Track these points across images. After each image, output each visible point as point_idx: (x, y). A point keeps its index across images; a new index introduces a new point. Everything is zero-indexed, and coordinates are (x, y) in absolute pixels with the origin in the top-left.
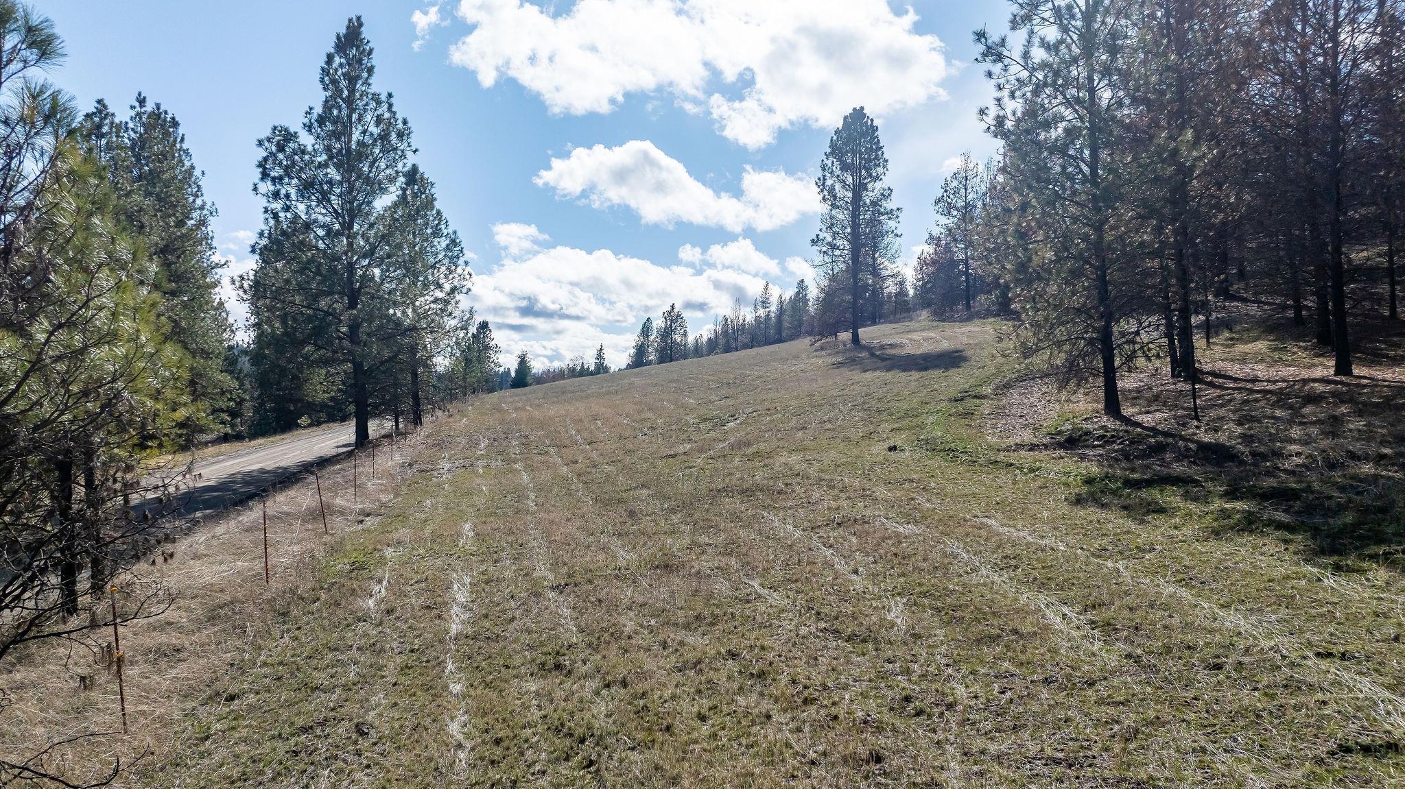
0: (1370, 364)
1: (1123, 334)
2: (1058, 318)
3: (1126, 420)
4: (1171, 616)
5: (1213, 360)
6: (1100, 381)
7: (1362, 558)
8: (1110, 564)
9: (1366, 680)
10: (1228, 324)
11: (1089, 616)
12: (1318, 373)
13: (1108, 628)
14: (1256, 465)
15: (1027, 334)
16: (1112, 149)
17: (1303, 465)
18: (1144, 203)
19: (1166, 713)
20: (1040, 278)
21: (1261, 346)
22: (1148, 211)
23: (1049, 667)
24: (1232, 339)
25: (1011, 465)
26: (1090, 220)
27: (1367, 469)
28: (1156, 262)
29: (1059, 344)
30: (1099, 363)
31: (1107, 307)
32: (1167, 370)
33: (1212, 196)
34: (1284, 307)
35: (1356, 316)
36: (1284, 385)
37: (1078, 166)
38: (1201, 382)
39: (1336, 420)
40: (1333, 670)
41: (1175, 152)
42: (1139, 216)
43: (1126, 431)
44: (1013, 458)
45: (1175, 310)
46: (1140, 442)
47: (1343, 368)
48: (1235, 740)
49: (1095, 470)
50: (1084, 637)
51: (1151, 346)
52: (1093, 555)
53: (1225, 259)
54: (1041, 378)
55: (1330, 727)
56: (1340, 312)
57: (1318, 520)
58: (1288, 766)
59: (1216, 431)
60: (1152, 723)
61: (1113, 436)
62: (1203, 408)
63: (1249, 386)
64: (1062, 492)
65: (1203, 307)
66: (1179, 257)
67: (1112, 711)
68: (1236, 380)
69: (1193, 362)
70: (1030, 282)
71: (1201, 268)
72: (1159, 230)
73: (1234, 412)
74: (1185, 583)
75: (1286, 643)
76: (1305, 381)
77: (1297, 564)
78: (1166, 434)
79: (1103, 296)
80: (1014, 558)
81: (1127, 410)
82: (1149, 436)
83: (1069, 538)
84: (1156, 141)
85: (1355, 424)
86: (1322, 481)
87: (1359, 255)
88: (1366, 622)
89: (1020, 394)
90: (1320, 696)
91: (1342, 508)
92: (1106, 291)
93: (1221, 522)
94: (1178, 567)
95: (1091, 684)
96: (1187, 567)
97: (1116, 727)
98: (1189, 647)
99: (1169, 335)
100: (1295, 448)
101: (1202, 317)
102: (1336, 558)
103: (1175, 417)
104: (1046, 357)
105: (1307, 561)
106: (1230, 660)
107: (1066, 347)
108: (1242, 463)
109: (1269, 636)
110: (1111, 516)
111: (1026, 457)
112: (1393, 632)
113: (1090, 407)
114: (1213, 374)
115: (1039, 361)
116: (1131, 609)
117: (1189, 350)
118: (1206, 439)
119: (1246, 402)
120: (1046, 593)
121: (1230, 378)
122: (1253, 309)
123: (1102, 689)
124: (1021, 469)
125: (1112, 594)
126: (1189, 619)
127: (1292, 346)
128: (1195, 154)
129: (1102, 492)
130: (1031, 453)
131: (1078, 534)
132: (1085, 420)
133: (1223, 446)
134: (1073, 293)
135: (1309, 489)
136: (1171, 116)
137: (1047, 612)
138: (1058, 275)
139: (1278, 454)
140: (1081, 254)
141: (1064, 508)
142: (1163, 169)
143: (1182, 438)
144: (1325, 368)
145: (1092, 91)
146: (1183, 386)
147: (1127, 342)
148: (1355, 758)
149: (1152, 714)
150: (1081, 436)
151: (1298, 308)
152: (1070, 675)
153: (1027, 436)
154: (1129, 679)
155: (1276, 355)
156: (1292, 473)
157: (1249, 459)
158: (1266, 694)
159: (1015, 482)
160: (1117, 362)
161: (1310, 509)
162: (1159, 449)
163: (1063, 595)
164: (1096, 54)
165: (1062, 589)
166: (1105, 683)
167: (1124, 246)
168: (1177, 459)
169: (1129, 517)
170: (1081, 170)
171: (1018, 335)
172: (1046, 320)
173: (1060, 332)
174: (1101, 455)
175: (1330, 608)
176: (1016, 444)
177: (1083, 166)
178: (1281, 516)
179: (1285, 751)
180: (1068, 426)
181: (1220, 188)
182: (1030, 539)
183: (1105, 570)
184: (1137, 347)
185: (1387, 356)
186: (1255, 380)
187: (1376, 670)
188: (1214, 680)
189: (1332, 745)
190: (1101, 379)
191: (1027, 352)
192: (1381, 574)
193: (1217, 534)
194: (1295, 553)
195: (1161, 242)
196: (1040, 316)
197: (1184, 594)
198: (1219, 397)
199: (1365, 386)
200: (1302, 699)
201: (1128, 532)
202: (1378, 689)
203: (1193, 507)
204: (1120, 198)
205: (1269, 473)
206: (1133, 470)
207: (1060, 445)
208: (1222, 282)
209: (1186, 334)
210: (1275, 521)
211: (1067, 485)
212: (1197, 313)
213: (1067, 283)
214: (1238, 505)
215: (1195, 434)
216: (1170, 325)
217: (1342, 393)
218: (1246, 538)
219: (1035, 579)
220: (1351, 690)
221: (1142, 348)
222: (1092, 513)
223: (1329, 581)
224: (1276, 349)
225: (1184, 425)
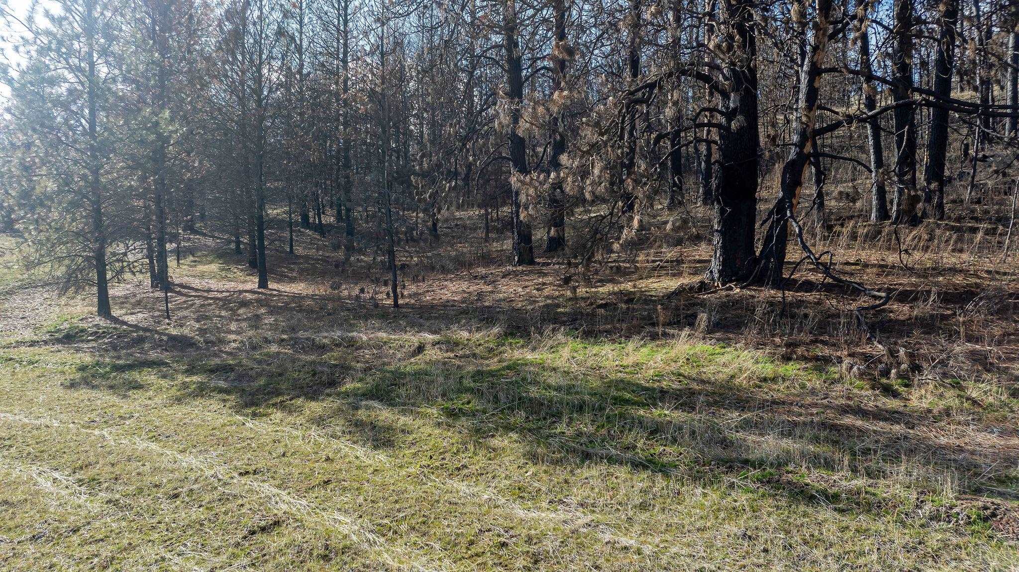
0: (279, 281)
1: (114, 254)
2: (59, 239)
3: (115, 320)
4: (144, 465)
5: (181, 276)
6: (95, 289)
7: (268, 407)
8: (97, 432)
9: (266, 485)
10: (191, 251)
11: (77, 476)
12: (249, 286)
13: (94, 483)
14: (208, 349)
15: (29, 249)
16: (108, 113)
17: (238, 348)
18: (133, 157)
19: (136, 538)
20: (42, 205)
21: (214, 267)
22: (135, 165)
23: (37, 526)
24: (195, 261)
25: (11, 359)
26: (88, 164)
27: (274, 348)
28: (141, 203)
29: (60, 260)
30: (94, 275)
31: (101, 232)
32: (148, 282)
33: (182, 159)
34: (229, 242)
35: (271, 250)
36: (228, 294)
37: (78, 121)
38: (172, 291)
39: (258, 317)
40: (249, 482)
41: (157, 124)
42: (129, 167)
43: (115, 328)
44: (13, 353)
45: (154, 238)
46: (125, 336)
47: (263, 284)
48: (185, 545)
49: (88, 359)
50: (71, 494)
51: (136, 264)
52: (83, 427)
53: (191, 204)
54: (42, 286)
55: (244, 521)
56: (262, 247)
57: (245, 384)
58: (219, 554)
59: (181, 326)
60: (125, 549)
61: (104, 332)
62: (173, 310)
63: (206, 294)
64: (59, 379)
65: (174, 238)
66: (158, 200)
67: (93, 548)
68: (196, 290)
69: (167, 278)
70: (33, 209)
71: (174, 210)
72: (143, 179)
73: (194, 313)
74: (154, 439)
75: (222, 471)
76: (241, 292)
77: (231, 415)
78: (146, 330)
79: (98, 224)
80: (9, 439)
81: (116, 312)
82: (133, 331)
83: (62, 416)
84: (143, 113)
85: (269, 320)
86: (248, 358)
87: (274, 212)
88: (267, 448)
89: (23, 300)
90: (240, 502)
91: (259, 375)
92: (101, 221)
93: (183, 392)
94: (151, 427)
95: (75, 531)
96: (157, 427)
97: (96, 560)
98: (156, 486)
99: (150, 257)
100: (233, 337)
101: (174, 245)
102: (253, 408)
103: (153, 317)
104: (47, 270)
105: (237, 412)
106: (185, 489)
107: (67, 262)
108: (198, 348)
109: (211, 467)
110: (100, 395)
111: (26, 352)
112: (282, 451)
113: (86, 310)
114: (181, 286)
115: (41, 272)
116: (113, 465)
117: (164, 268)
118: (174, 332)
119: (202, 306)
120: (39, 464)
121: (192, 289)
122: (210, 242)
123: (85, 533)
124: (20, 362)
125: (97, 456)
126: (157, 465)
127: (233, 268)
128: (170, 128)
129: (93, 376)
130: (32, 348)
131: (70, 412)
132: (81, 320)
133: (186, 337)
134: (73, 220)
135: (240, 364)
136: (155, 97)
137: (39, 479)
138: (60, 203)
139: (221, 341)
140: (80, 189)
141: (61, 392)
142: (147, 134)
143: (157, 332)
144: (252, 283)
145: (92, 65)
146: (159, 294)
147: (118, 261)
148: (258, 537)
149: (125, 542)
150: (77, 333)
151: (238, 243)
152: (58, 528)
153: (28, 335)
154: (109, 520)
155: (223, 274)
156: (229, 354)
157: (203, 346)
158: (207, 508)
159: (14, 374)
160: (109, 275)
161: (240, 378)
162: (141, 340)
163: (55, 463)
164: (96, 37)
165: (54, 458)
166: (87, 527)
167: (116, 187)
168: (153, 348)
169: (115, 393)
170: (81, 124)
171: (20, 251)
172: (48, 239)
173: (61, 250)
174: (92, 348)
175: (249, 441)
176: (17, 342)
177: (83, 121)
178: (222, 384)
179: (216, 545)
180: (66, 325)
181: (189, 155)
182: (26, 421)
183: (93, 438)
184: (125, 264)
185: (288, 277)
186: (209, 291)
187: (272, 477)
188: (174, 506)
189: (245, 532)
190: (96, 288)
191: (29, 265)
192: (278, 415)
193: (179, 400)
194: (230, 408)
195: (145, 189)
196: (42, 236)
197: (154, 447)
198: (185, 302)
199: (275, 295)
200: (229, 506)
201: (113, 406)
202: (272, 489)
203: (164, 383)
204: (114, 151)
205: (215, 355)
206: (119, 358)
207: (59, 341)
208: (188, 221)
209: (162, 256)
210: (218, 387)
211: (63, 373)
212: (171, 242)
213: (68, 211)
214: (195, 378)
215: (167, 329)
216: (150, 249)
217: (262, 300)
218: (198, 401)
219: (29, 454)
220: (258, 494)
221: (129, 265)
222: (84, 393)
223: (249, 425)
224: (223, 270)
225: (159, 322)
